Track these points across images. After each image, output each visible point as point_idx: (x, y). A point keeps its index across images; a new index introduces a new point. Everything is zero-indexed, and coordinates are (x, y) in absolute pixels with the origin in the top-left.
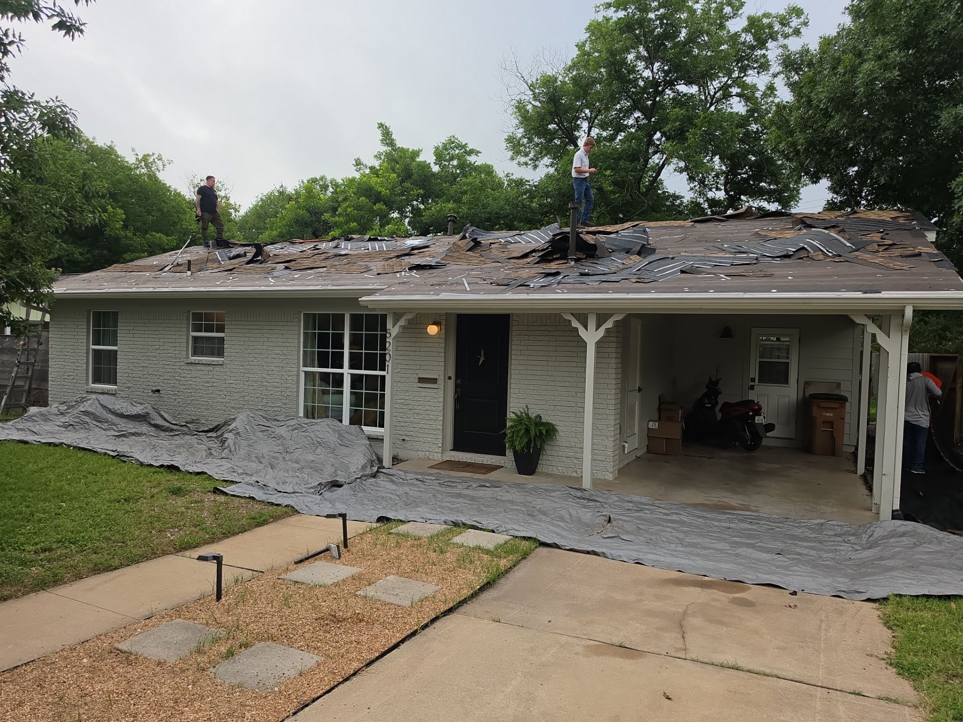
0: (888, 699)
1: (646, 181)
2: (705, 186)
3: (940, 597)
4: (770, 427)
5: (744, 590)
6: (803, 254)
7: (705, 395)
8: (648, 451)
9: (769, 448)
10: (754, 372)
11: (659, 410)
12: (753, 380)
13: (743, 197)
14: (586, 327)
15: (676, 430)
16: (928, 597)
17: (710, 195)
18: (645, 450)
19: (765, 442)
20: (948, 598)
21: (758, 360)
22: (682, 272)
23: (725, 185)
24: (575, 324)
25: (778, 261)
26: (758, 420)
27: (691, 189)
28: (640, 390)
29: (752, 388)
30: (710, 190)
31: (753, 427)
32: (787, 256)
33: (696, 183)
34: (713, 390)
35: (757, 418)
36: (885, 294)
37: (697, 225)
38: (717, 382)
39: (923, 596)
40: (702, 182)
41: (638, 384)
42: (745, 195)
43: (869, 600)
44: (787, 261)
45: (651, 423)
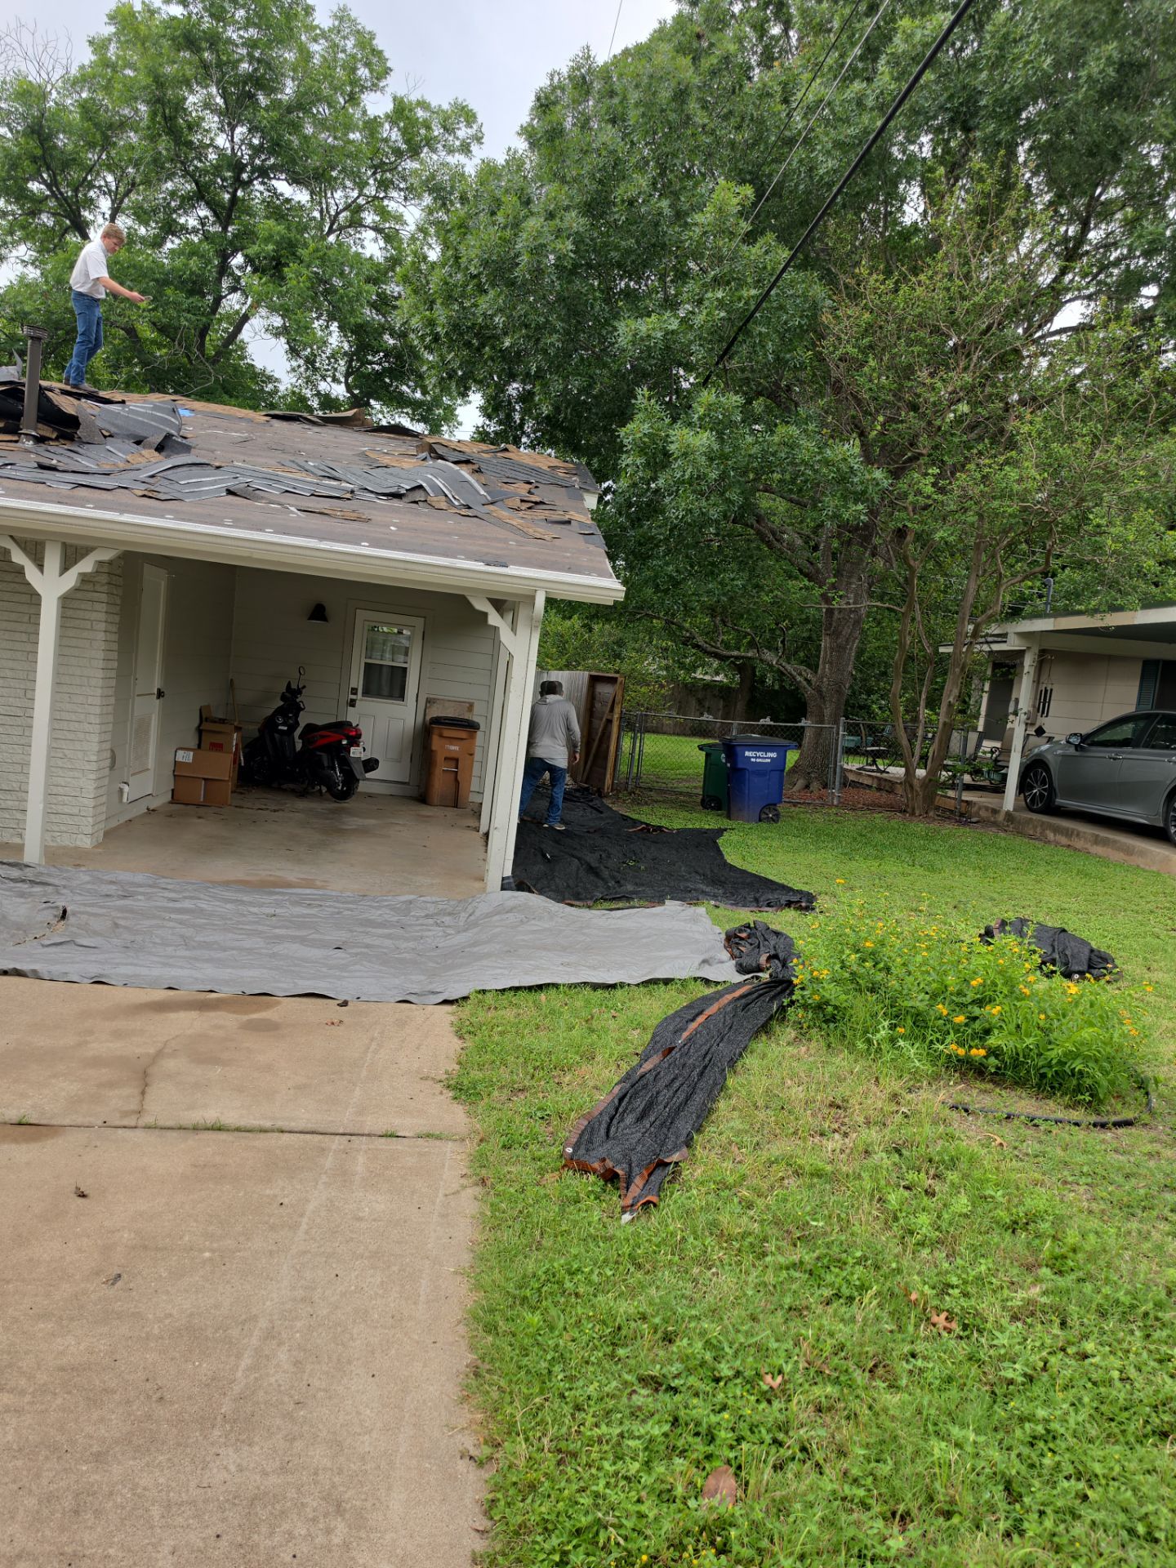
0: (429, 1136)
1: (215, 337)
2: (315, 370)
3: (530, 988)
4: (371, 764)
5: (268, 1007)
6: (419, 496)
7: (279, 711)
8: (174, 800)
9: (370, 796)
10: (357, 680)
11: (200, 731)
12: (354, 691)
13: (372, 402)
14: (41, 567)
15: (223, 766)
16: (517, 989)
17: (323, 386)
18: (169, 797)
19: (362, 787)
20: (540, 987)
21: (364, 660)
22: (230, 492)
23: (347, 376)
24: (18, 557)
25: (383, 502)
26: (355, 752)
27: (293, 370)
28: (160, 694)
29: (352, 703)
30: (324, 378)
31: (345, 762)
32: (397, 496)
33: (301, 362)
34: (291, 702)
35: (352, 749)
36: (513, 570)
37: (276, 423)
38: (299, 691)
39: (511, 989)
40: (310, 362)
41: (157, 684)
42: (376, 399)
43: (446, 1002)
44: (396, 503)
45: (180, 754)
